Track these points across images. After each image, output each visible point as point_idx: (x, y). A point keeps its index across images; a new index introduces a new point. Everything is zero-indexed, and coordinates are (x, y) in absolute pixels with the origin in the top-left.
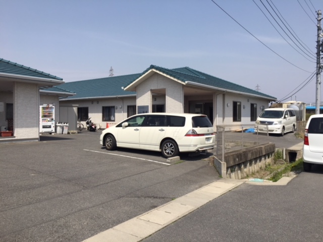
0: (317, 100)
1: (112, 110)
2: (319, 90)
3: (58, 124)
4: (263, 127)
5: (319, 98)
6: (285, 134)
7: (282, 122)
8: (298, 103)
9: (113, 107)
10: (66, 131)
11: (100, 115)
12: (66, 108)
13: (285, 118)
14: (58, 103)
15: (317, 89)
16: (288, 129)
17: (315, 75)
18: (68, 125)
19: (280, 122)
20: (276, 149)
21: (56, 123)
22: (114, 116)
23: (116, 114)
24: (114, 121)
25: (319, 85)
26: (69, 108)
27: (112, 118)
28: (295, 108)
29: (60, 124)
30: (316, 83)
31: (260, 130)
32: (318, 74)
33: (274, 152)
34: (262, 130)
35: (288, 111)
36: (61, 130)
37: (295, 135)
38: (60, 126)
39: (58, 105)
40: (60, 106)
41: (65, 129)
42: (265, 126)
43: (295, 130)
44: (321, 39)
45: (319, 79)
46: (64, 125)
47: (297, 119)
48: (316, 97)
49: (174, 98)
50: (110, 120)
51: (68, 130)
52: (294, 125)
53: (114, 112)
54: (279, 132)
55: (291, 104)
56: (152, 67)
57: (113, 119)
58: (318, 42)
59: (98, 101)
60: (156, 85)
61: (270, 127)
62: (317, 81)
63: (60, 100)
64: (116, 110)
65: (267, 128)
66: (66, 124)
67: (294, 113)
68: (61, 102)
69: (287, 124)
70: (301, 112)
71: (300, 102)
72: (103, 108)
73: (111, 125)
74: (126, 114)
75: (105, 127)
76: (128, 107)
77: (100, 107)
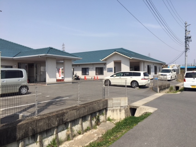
0: (185, 64)
1: (87, 70)
2: (186, 59)
4: (162, 77)
5: (186, 63)
6: (172, 80)
7: (171, 75)
8: (177, 66)
9: (88, 68)
11: (81, 72)
13: (172, 73)
15: (185, 59)
16: (173, 78)
17: (185, 52)
19: (170, 75)
20: (171, 86)
22: (88, 73)
23: (90, 72)
24: (88, 75)
25: (186, 57)
28: (176, 68)
30: (185, 56)
31: (161, 78)
32: (186, 52)
33: (169, 87)
34: (162, 78)
35: (173, 69)
37: (176, 80)
42: (163, 76)
43: (176, 78)
44: (187, 35)
45: (186, 54)
47: (177, 73)
48: (185, 63)
50: (86, 74)
52: (175, 76)
53: (89, 71)
54: (169, 79)
55: (174, 66)
56: (115, 51)
58: (186, 36)
59: (79, 65)
60: (117, 59)
61: (165, 77)
62: (186, 55)
64: (89, 70)
65: (164, 77)
67: (175, 70)
69: (173, 75)
70: (178, 70)
71: (178, 65)
72: (82, 68)
73: (87, 77)
74: (95, 72)
75: (84, 78)
76: (96, 68)
77: (81, 68)
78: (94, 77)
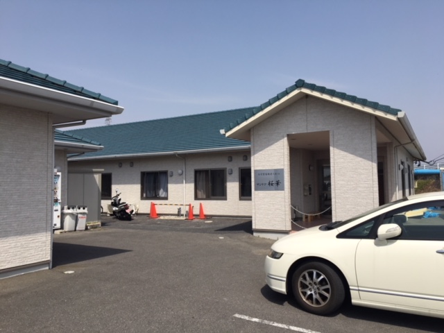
1: (162, 178)
3: (66, 211)
9: (165, 173)
10: (82, 224)
11: (137, 188)
12: (80, 176)
14: (66, 166)
18: (86, 211)
21: (62, 209)
22: (166, 190)
23: (171, 187)
24: (166, 198)
26: (86, 176)
27: (162, 193)
29: (71, 211)
36: (74, 222)
38: (72, 214)
39: (66, 171)
40: (69, 172)
41: (80, 220)
46: (79, 211)
49: (354, 151)
50: (156, 197)
51: (87, 220)
53: (167, 183)
56: (300, 84)
57: (163, 196)
59: (132, 161)
63: (69, 159)
64: (169, 178)
66: (82, 210)
68: (70, 163)
72: (143, 174)
73: (162, 207)
74: (192, 186)
75: (148, 211)
76: (197, 172)
77: (136, 172)
78: (187, 208)
